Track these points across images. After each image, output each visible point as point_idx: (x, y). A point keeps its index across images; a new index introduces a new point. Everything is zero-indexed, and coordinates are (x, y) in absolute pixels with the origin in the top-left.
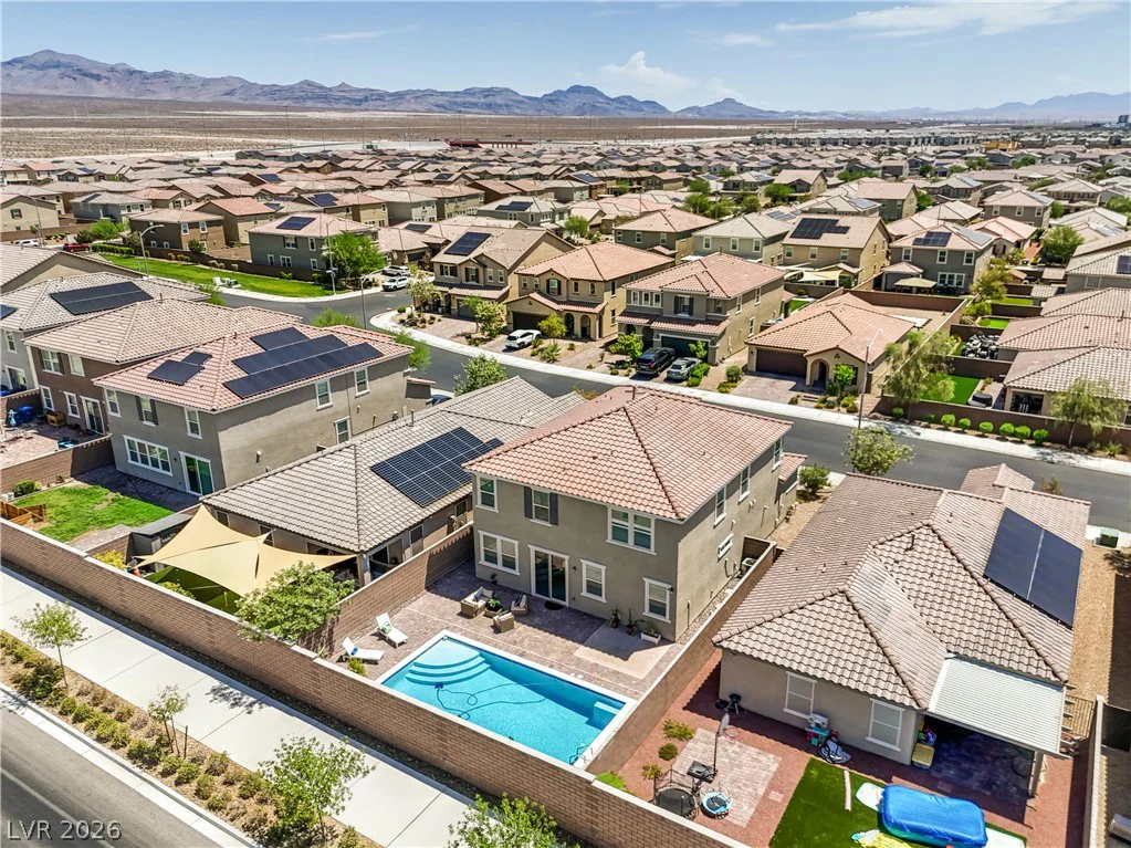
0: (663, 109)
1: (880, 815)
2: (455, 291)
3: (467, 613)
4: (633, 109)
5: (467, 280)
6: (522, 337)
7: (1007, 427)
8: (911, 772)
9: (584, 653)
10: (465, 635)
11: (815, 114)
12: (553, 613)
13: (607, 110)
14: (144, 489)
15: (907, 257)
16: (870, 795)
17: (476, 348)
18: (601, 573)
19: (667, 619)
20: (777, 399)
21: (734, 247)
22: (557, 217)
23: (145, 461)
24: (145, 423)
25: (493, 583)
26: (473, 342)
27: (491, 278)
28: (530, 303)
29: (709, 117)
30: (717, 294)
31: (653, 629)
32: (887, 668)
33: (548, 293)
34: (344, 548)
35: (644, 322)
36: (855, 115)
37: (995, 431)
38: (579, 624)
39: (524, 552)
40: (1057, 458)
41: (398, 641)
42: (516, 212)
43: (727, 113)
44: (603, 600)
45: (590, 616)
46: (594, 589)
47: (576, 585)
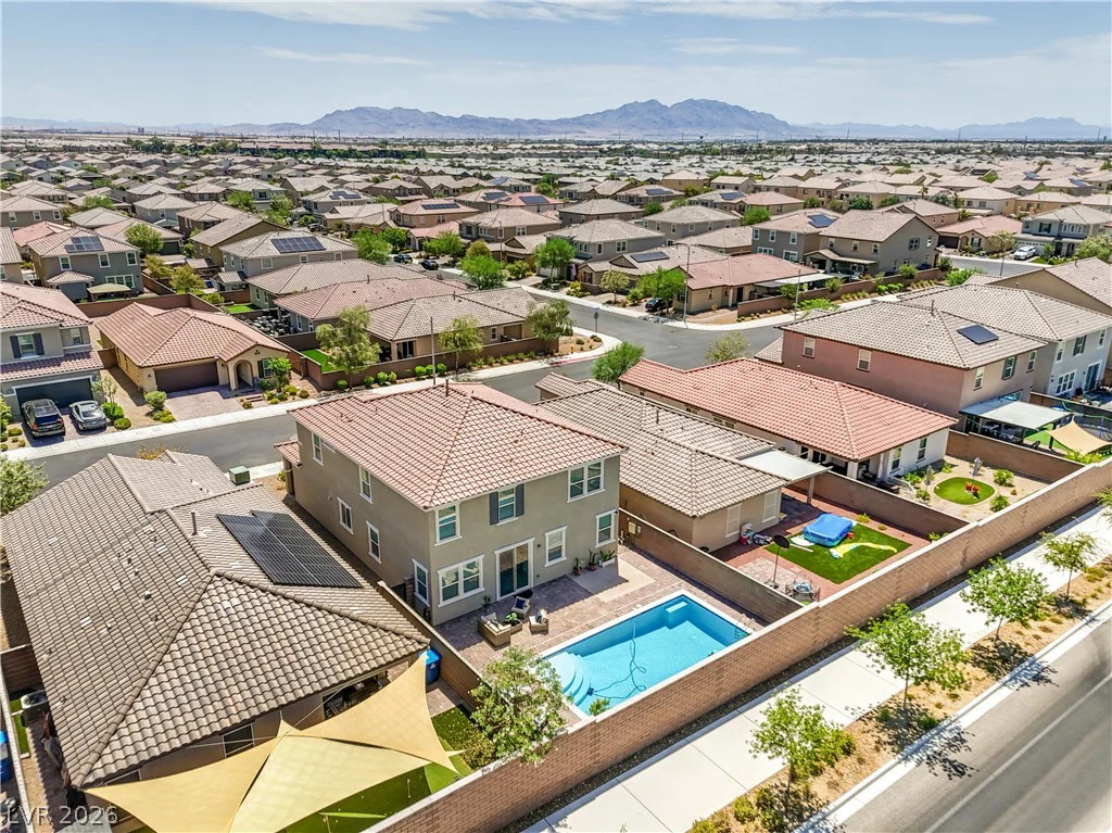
7: (418, 368)
15: (65, 266)
16: (801, 541)
18: (564, 529)
37: (414, 375)
39: (489, 562)
44: (564, 558)
45: (554, 581)
46: (555, 554)
47: (539, 562)
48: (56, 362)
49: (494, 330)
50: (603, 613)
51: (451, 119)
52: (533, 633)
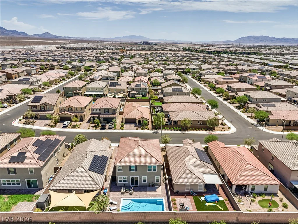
0: (27, 34)
1: (206, 201)
2: (38, 113)
3: (123, 193)
4: (17, 34)
5: (41, 109)
6: (67, 123)
7: (175, 128)
8: (205, 193)
9: (148, 193)
10: (126, 197)
11: (72, 38)
12: (137, 188)
13: (8, 34)
14: (13, 191)
15: (134, 90)
16: (203, 198)
17: (54, 128)
18: (146, 177)
19: (159, 182)
20: (133, 129)
21: (97, 90)
22: (38, 82)
23: (14, 184)
24: (11, 174)
25: (124, 186)
26: (52, 126)
27: (48, 108)
28: (65, 114)
29: (42, 37)
30: (114, 108)
31: (157, 184)
32: (199, 179)
33: (69, 111)
34: (97, 189)
35: (98, 115)
36: (83, 38)
37: (173, 129)
38: (144, 188)
39: (129, 178)
40: (184, 132)
41: (116, 203)
42: (26, 81)
43: (46, 36)
44: (146, 182)
45: (144, 186)
46: (144, 181)
47: (140, 181)
48: (110, 115)
49: (199, 121)
50: (145, 196)
51: (279, 39)
52: (129, 194)
